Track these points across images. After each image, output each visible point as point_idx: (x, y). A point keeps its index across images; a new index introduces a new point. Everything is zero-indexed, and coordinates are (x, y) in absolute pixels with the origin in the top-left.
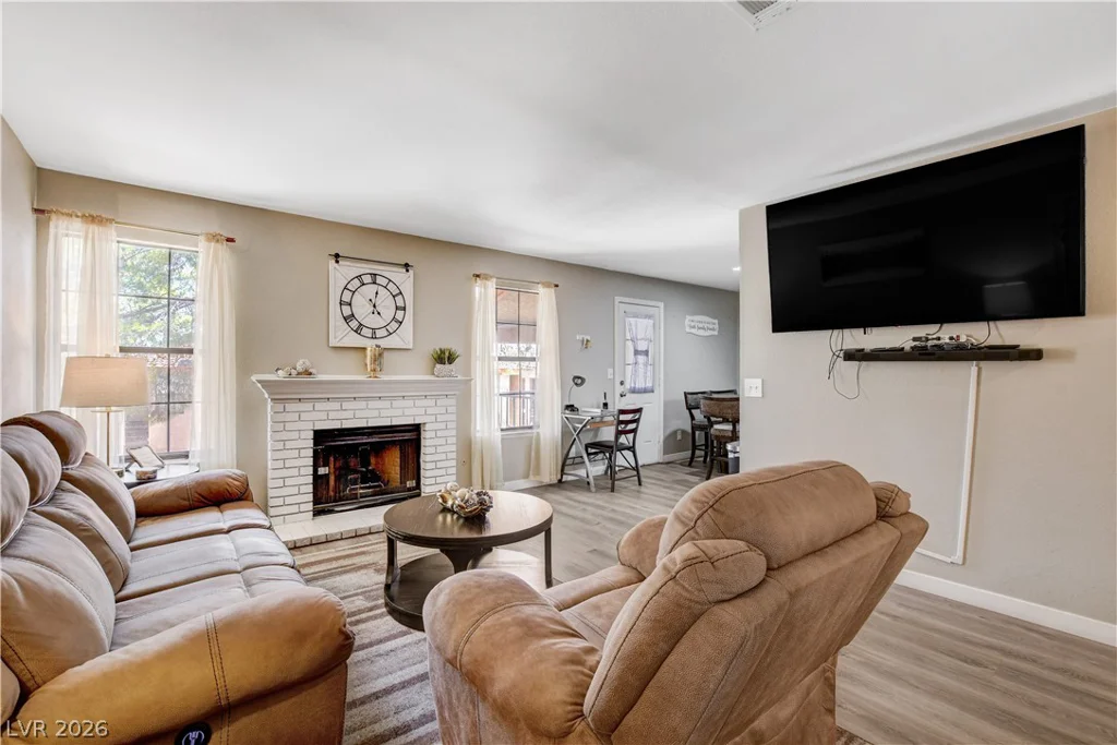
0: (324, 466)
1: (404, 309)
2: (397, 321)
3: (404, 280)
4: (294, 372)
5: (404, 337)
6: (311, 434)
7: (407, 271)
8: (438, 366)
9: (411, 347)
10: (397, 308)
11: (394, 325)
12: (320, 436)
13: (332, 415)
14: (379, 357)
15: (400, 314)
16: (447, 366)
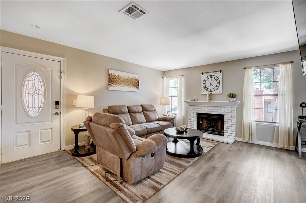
0: (201, 121)
1: (219, 83)
2: (217, 86)
3: (219, 75)
4: (192, 100)
5: (220, 90)
6: (196, 113)
7: (220, 72)
8: (229, 98)
9: (222, 93)
10: (217, 83)
11: (217, 88)
12: (199, 115)
13: (200, 110)
14: (211, 96)
15: (218, 85)
16: (232, 99)
